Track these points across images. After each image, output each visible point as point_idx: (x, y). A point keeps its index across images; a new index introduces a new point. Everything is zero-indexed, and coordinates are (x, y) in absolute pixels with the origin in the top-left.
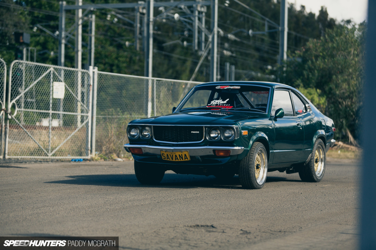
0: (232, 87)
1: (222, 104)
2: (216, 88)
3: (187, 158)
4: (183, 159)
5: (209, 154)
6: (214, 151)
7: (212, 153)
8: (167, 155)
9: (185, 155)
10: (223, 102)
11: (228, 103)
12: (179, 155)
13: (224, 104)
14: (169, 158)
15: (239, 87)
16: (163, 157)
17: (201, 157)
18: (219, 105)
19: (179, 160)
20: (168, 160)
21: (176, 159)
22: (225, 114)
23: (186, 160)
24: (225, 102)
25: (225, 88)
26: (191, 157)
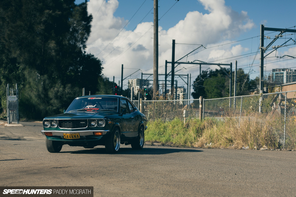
0: (97, 98)
1: (93, 107)
2: (88, 99)
3: (78, 137)
4: (76, 138)
5: (91, 134)
6: (94, 132)
7: (92, 134)
8: (67, 136)
9: (78, 135)
10: (93, 106)
11: (96, 107)
12: (74, 135)
13: (94, 107)
14: (68, 137)
15: (101, 98)
16: (65, 137)
17: (86, 136)
18: (91, 108)
19: (74, 138)
20: (68, 138)
21: (72, 138)
22: (95, 113)
23: (78, 138)
24: (94, 106)
25: (93, 99)
26: (80, 136)
